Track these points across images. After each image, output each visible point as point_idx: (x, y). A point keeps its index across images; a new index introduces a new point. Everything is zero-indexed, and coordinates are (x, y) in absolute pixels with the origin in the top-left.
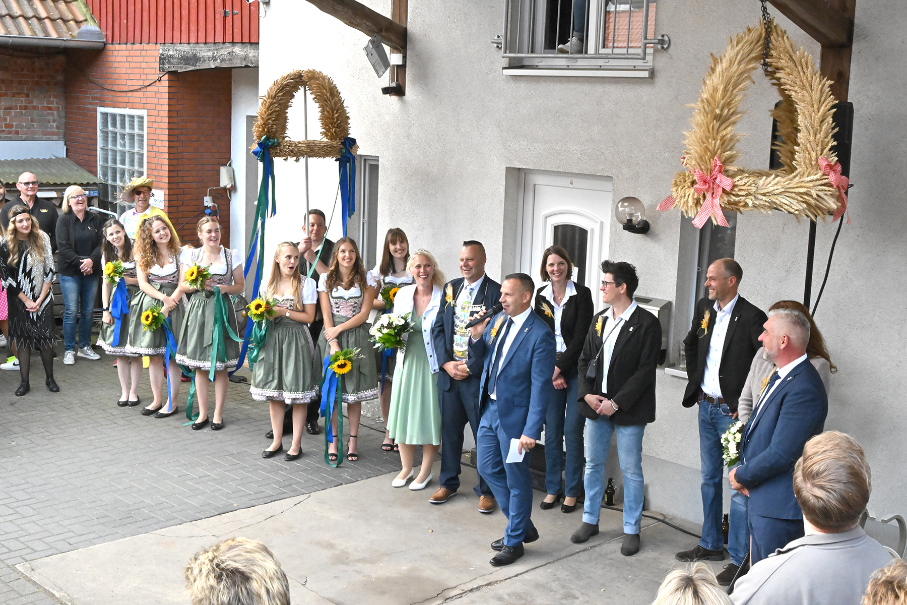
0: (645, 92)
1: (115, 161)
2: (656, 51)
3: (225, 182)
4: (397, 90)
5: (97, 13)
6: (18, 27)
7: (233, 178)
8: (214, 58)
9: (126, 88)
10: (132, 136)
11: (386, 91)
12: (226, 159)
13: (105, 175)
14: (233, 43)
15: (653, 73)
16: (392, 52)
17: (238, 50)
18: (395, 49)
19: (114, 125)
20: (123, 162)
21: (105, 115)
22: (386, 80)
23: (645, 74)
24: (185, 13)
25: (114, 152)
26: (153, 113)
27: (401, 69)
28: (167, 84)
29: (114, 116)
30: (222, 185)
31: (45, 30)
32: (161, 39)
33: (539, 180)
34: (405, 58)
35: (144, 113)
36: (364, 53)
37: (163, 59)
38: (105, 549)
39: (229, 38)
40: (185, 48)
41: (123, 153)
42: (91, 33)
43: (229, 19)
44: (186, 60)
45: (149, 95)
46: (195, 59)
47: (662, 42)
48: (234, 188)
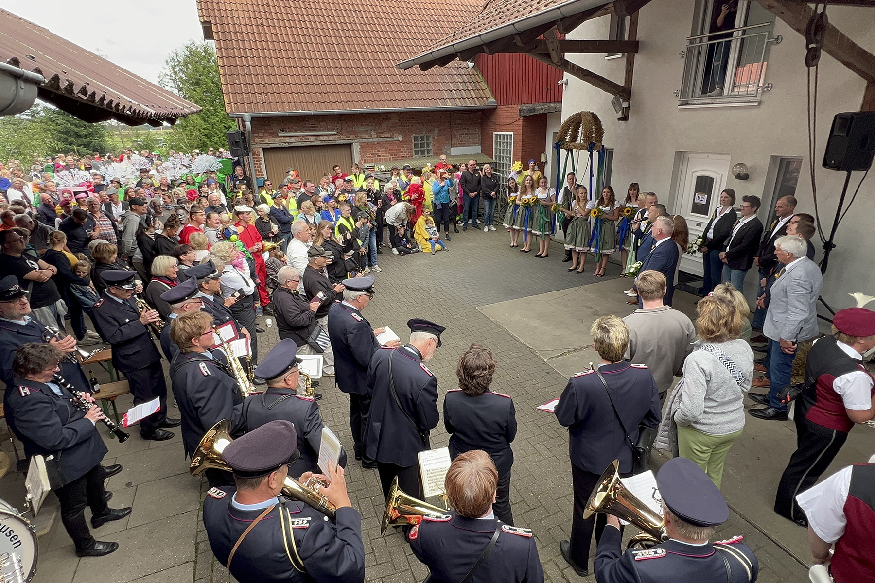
0: (754, 112)
1: (500, 153)
2: (763, 92)
3: (543, 160)
4: (624, 118)
5: (494, 94)
6: (465, 102)
7: (546, 158)
8: (542, 109)
9: (505, 124)
10: (507, 143)
11: (619, 119)
12: (544, 151)
13: (496, 159)
14: (550, 102)
15: (760, 103)
16: (623, 102)
17: (552, 105)
18: (624, 100)
19: (500, 139)
20: (503, 154)
21: (496, 135)
22: (620, 115)
23: (756, 104)
24: (530, 91)
25: (500, 149)
26: (516, 133)
27: (627, 109)
28: (522, 121)
29: (500, 135)
30: (542, 161)
31: (475, 103)
32: (520, 103)
33: (690, 155)
34: (629, 103)
35: (512, 133)
36: (611, 103)
37: (520, 111)
38: (505, 303)
39: (548, 100)
40: (530, 105)
41: (503, 150)
42: (492, 102)
43: (549, 92)
44: (530, 110)
45: (514, 126)
46: (534, 110)
47: (768, 87)
48: (546, 162)
